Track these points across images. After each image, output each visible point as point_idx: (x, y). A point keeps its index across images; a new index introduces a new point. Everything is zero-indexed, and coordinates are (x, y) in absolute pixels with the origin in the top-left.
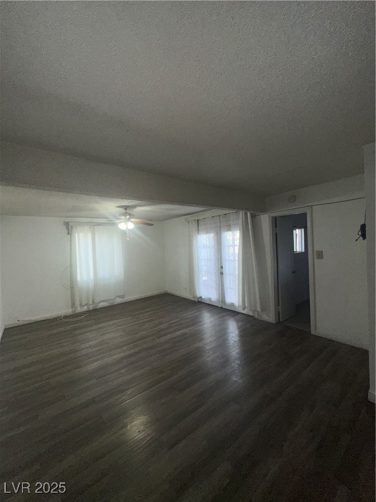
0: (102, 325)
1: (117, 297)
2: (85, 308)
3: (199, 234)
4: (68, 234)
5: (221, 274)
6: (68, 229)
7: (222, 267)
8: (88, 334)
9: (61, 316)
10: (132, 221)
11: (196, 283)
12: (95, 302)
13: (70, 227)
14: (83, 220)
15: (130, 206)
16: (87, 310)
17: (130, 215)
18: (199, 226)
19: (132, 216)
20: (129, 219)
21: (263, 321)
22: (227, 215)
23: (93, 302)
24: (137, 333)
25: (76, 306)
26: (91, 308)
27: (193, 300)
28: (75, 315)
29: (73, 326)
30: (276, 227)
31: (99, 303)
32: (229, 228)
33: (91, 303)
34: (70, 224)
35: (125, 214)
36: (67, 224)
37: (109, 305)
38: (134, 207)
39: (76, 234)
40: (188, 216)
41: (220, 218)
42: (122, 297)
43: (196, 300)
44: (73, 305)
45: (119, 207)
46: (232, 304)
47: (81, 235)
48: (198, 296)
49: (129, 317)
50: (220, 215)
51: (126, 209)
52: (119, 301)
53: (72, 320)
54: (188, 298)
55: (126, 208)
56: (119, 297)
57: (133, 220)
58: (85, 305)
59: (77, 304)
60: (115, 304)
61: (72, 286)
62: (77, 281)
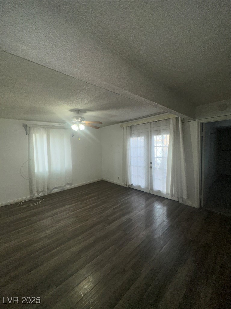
0: (56, 210)
1: (67, 184)
2: (41, 194)
3: (131, 137)
4: (27, 134)
5: (150, 168)
6: (26, 130)
7: (151, 163)
8: (44, 221)
9: (20, 202)
10: (82, 124)
11: (129, 174)
12: (50, 189)
13: (28, 129)
14: (39, 123)
15: (81, 110)
16: (43, 195)
17: (81, 118)
18: (132, 131)
19: (83, 119)
20: (80, 121)
21: (187, 206)
22: (158, 122)
23: (48, 189)
24: (88, 220)
25: (34, 193)
26: (46, 194)
27: (125, 186)
28: (33, 201)
29: (31, 211)
30: (202, 132)
31: (53, 189)
32: (158, 132)
33: (46, 190)
34: (28, 126)
35: (77, 117)
36: (25, 126)
37: (60, 191)
38: (85, 111)
39: (34, 135)
40: (123, 123)
41: (151, 124)
42: (71, 184)
43: (127, 187)
44: (31, 191)
45: (71, 110)
46: (159, 192)
47: (38, 135)
48: (130, 184)
49: (78, 202)
50: (151, 122)
51: (78, 113)
52: (68, 187)
53: (29, 205)
54: (121, 185)
55: (78, 111)
56: (68, 184)
57: (84, 122)
58: (41, 192)
59: (35, 191)
60: (65, 189)
61: (30, 176)
62: (34, 173)
